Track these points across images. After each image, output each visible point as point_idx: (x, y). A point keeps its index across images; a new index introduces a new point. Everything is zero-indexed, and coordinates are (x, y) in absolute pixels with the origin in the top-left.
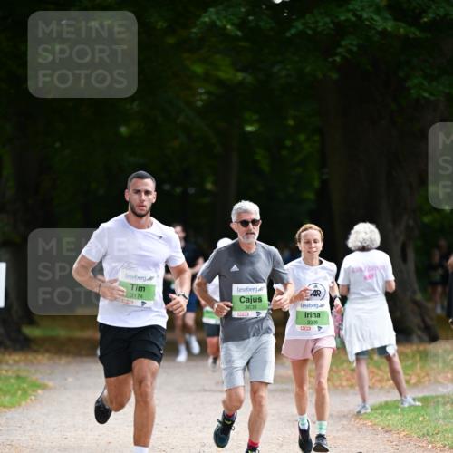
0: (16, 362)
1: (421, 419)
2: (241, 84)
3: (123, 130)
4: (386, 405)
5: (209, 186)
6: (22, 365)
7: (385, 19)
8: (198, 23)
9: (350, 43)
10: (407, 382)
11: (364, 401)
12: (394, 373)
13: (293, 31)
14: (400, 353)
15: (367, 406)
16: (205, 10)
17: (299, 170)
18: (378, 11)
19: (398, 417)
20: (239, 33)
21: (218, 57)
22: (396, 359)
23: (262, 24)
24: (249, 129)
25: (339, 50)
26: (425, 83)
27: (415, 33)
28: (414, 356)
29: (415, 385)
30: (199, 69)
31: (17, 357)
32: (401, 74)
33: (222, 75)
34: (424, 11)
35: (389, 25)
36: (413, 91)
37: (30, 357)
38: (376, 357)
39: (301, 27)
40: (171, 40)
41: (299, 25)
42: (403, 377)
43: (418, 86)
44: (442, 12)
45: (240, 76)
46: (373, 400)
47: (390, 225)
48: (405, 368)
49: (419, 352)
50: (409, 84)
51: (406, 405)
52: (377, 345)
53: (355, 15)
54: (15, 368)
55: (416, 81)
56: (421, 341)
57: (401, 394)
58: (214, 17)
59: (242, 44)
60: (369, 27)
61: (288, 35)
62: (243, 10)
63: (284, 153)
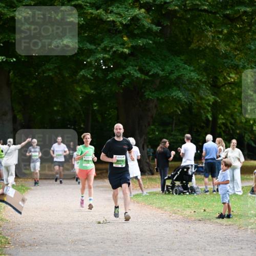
0: (21, 181)
1: (149, 199)
2: (92, 94)
3: (55, 108)
4: (138, 195)
5: (82, 126)
6: (23, 182)
7: (138, 74)
8: (79, 74)
9: (127, 81)
10: (144, 187)
11: (131, 193)
12: (140, 185)
13: (109, 77)
14: (142, 179)
15: (132, 195)
16: (81, 70)
17: (110, 121)
18: (135, 71)
19: (141, 199)
20: (92, 78)
21: (85, 85)
22: (141, 180)
23: (99, 75)
24: (95, 108)
25: (123, 83)
26: (150, 94)
27: (147, 78)
28: (146, 180)
29: (147, 189)
30: (79, 89)
31: (21, 180)
32: (143, 91)
33: (86, 91)
34: (150, 71)
35: (139, 75)
36: (146, 96)
37: (26, 180)
38: (134, 180)
39: (111, 76)
40: (70, 80)
41: (111, 75)
42: (143, 186)
43: (148, 94)
44: (155, 71)
45: (92, 92)
46: (133, 193)
47: (139, 138)
48: (143, 183)
49: (148, 178)
50: (145, 94)
51: (144, 195)
52: (135, 176)
53: (128, 72)
54: (21, 183)
55: (147, 93)
56: (149, 175)
57: (142, 191)
58: (84, 73)
59: (92, 81)
60: (132, 76)
61: (107, 78)
62: (93, 70)
63: (106, 115)
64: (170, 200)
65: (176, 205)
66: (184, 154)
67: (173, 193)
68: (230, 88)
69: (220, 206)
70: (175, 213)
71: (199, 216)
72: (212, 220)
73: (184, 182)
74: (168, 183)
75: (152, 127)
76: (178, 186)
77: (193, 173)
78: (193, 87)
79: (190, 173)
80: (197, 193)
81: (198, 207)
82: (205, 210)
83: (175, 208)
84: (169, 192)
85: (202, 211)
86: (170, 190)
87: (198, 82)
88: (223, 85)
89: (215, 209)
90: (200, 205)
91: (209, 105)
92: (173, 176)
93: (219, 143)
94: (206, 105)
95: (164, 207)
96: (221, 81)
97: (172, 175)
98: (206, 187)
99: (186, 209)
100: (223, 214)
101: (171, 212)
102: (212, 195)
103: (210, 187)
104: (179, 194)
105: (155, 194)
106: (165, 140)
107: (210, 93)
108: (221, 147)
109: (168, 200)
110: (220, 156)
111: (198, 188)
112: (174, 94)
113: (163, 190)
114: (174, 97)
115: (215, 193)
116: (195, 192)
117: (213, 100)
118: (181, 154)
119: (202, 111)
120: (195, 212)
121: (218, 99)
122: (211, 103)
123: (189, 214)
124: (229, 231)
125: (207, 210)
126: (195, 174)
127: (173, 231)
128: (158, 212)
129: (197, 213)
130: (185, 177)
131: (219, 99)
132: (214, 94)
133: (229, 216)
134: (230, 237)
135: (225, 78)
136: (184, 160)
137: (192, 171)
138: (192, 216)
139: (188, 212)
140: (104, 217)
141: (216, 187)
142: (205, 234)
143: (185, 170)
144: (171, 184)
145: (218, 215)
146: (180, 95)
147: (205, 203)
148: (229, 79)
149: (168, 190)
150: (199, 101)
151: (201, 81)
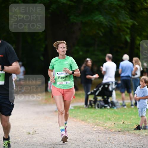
1: (73, 112)
9: (54, 6)
26: (75, 18)
27: (72, 3)
32: (68, 15)
35: (65, 1)
36: (71, 20)
40: (3, 5)
43: (73, 18)
50: (70, 18)
60: (59, 2)
64: (93, 113)
65: (98, 118)
66: (105, 72)
67: (95, 108)
68: (146, 13)
69: (137, 118)
70: (97, 125)
71: (119, 128)
72: (130, 131)
73: (105, 97)
74: (91, 98)
75: (77, 48)
76: (100, 101)
77: (113, 89)
78: (113, 12)
79: (110, 89)
80: (117, 107)
81: (118, 119)
82: (124, 123)
83: (97, 120)
84: (92, 106)
85: (121, 123)
86: (93, 104)
87: (118, 7)
88: (140, 10)
89: (133, 121)
90: (119, 118)
91: (127, 28)
92: (96, 92)
93: (136, 62)
94: (124, 28)
95: (87, 119)
96: (139, 6)
97: (94, 91)
98: (123, 102)
99: (106, 121)
100: (141, 126)
101: (94, 124)
102: (130, 109)
103: (127, 102)
104: (101, 108)
105: (79, 108)
106: (88, 59)
107: (128, 17)
108: (137, 66)
109: (91, 113)
110: (136, 74)
111: (117, 102)
112: (96, 18)
113: (86, 104)
114: (97, 21)
115: (133, 107)
116: (115, 106)
117: (131, 24)
118: (103, 72)
119: (121, 33)
120: (115, 124)
121: (135, 22)
122: (129, 26)
123: (110, 126)
124: (145, 141)
125: (126, 122)
126: (115, 90)
127: (96, 141)
128: (82, 124)
129: (117, 125)
130: (106, 92)
131: (137, 22)
132: (132, 18)
133: (145, 128)
134: (146, 146)
135: (142, 4)
136: (105, 77)
137: (112, 88)
138: (113, 128)
139: (109, 124)
140: (33, 129)
141: (134, 102)
142: (124, 143)
143: (106, 86)
144: (94, 98)
145: (135, 126)
146: (101, 18)
147: (124, 116)
148: (145, 4)
149: (91, 104)
150: (119, 25)
151: (120, 6)
